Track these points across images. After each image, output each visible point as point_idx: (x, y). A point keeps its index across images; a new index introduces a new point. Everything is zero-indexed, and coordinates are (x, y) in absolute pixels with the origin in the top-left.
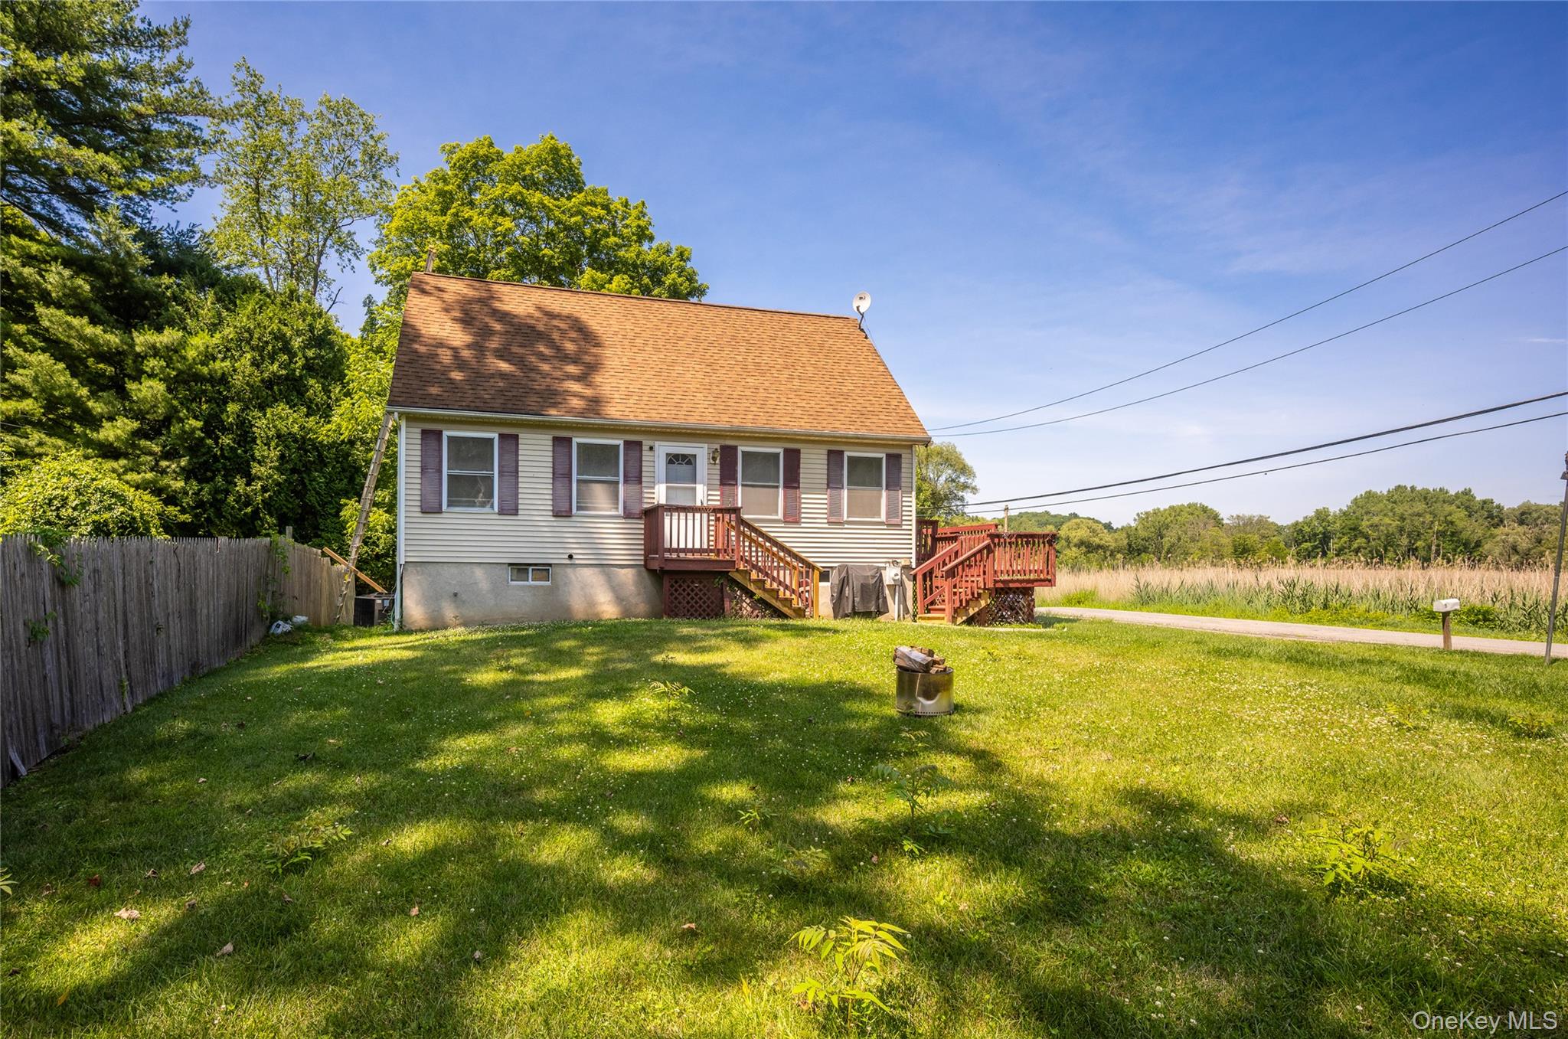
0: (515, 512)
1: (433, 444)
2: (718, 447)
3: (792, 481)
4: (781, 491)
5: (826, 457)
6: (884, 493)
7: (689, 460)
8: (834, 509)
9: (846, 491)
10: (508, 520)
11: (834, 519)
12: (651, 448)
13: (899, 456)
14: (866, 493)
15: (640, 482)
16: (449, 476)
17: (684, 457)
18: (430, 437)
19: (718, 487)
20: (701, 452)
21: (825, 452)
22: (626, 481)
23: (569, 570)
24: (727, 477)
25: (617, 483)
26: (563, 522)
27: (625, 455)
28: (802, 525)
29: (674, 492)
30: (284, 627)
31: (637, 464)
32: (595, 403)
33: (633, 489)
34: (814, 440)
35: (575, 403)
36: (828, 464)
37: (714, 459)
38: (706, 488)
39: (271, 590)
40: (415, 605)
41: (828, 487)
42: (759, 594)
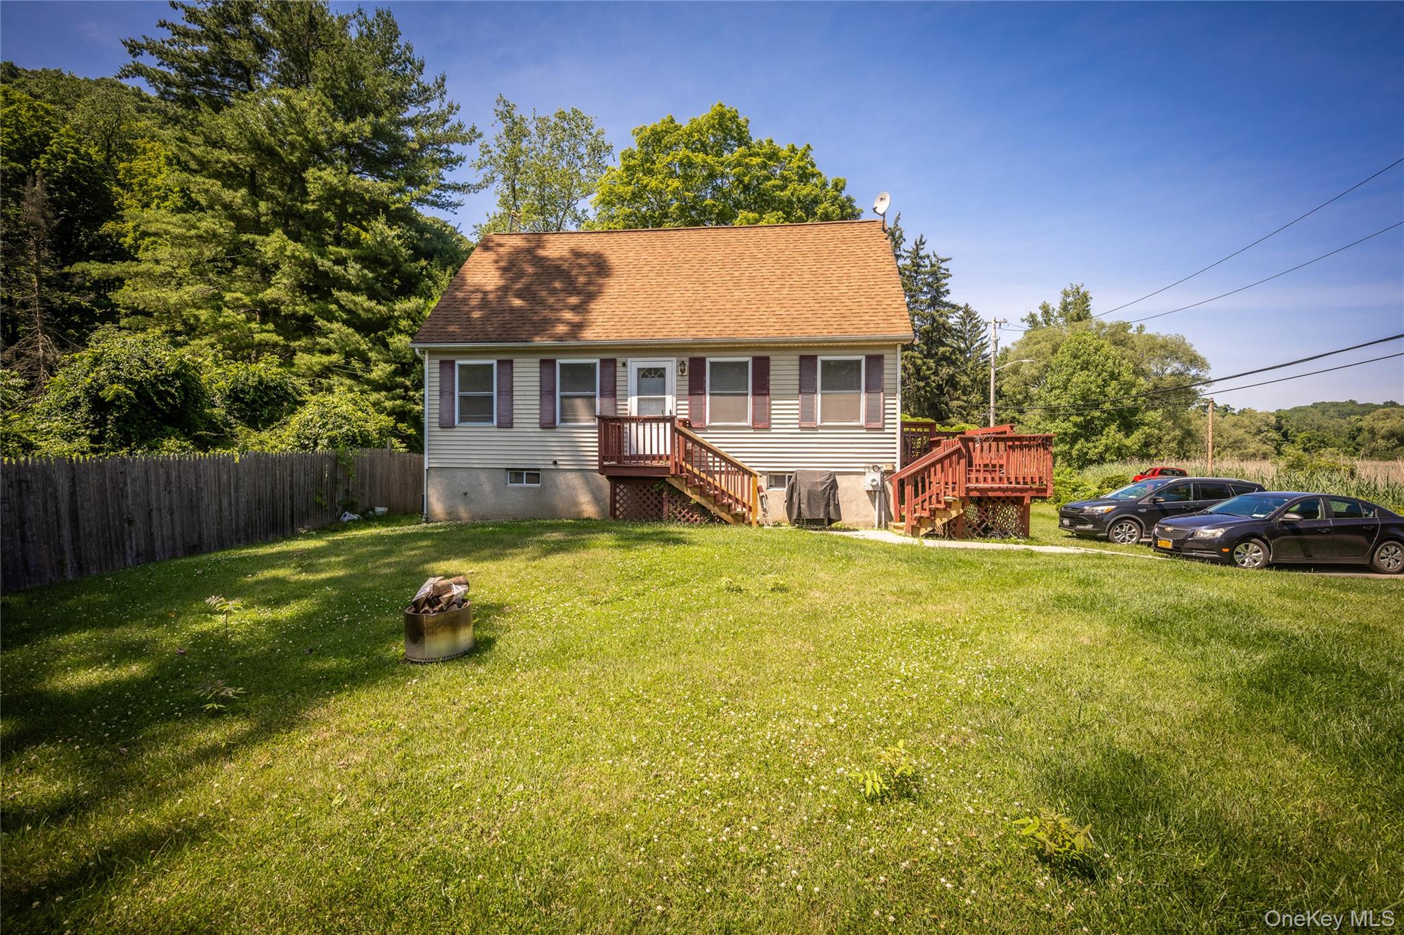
0: (510, 425)
1: (448, 371)
2: (686, 360)
3: (762, 388)
4: (750, 399)
5: (798, 363)
6: (863, 397)
7: (660, 373)
8: (807, 414)
9: (819, 396)
10: (505, 432)
11: (807, 423)
12: (624, 365)
13: (881, 357)
14: (841, 398)
15: (615, 396)
16: (460, 397)
17: (649, 370)
18: (447, 365)
19: (688, 397)
20: (670, 365)
21: (797, 358)
22: (602, 395)
23: (554, 474)
24: (696, 388)
25: (594, 397)
26: (548, 433)
27: (601, 372)
28: (773, 431)
29: (644, 405)
30: (349, 516)
31: (612, 379)
32: (578, 327)
33: (608, 402)
34: (784, 347)
35: (561, 329)
36: (800, 370)
37: (683, 371)
38: (675, 398)
39: (341, 488)
40: (436, 502)
41: (800, 393)
42: (696, 498)
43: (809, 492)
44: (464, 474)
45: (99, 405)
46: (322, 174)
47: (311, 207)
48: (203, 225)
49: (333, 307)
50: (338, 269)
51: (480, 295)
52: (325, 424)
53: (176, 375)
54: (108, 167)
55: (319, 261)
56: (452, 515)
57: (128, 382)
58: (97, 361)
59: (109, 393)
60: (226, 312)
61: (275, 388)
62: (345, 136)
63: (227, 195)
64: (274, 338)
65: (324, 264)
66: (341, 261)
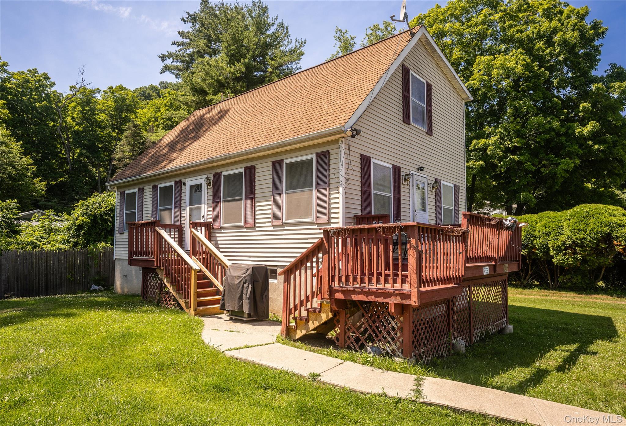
1: (122, 198)
2: (211, 176)
3: (251, 194)
4: (243, 202)
5: (271, 168)
6: (314, 192)
7: (199, 188)
8: (276, 214)
9: (285, 196)
11: (277, 222)
12: (184, 184)
13: (328, 154)
14: (300, 195)
15: (181, 207)
16: (126, 214)
17: (195, 187)
18: (122, 195)
19: (212, 205)
20: (204, 181)
21: (270, 164)
22: (175, 207)
24: (216, 197)
25: (171, 209)
27: (175, 191)
28: (257, 229)
29: (192, 213)
31: (179, 195)
32: (170, 161)
33: (178, 212)
34: (263, 156)
36: (273, 174)
37: (210, 185)
38: (206, 207)
40: (118, 281)
41: (273, 194)
42: (169, 286)
44: (126, 263)
56: (122, 289)
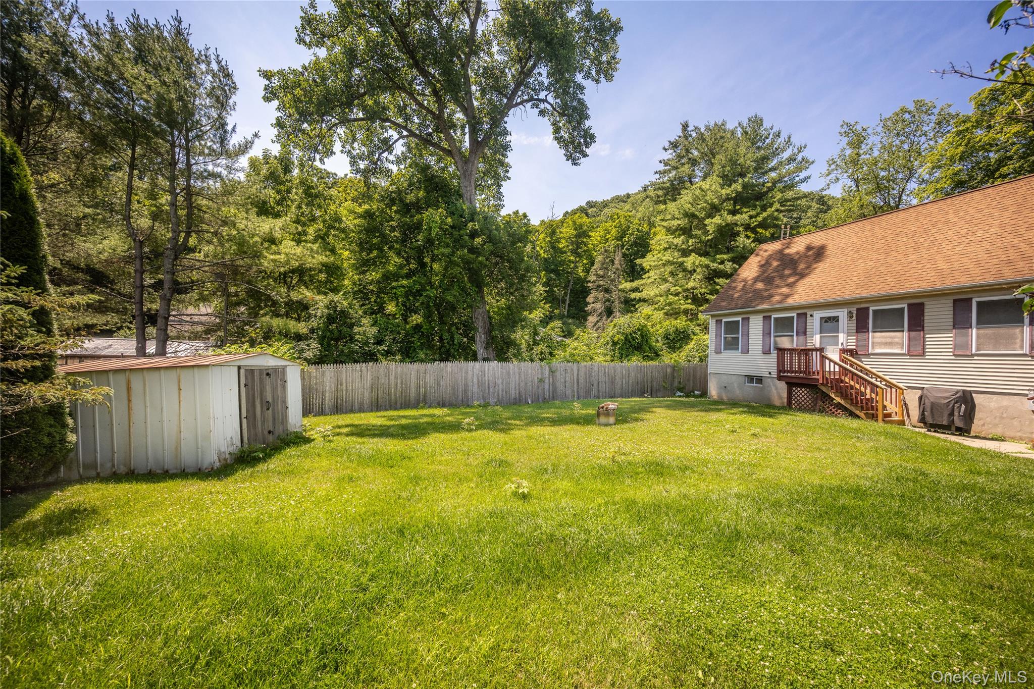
0: (748, 352)
1: (720, 325)
2: (854, 310)
3: (917, 325)
4: (906, 334)
5: (952, 305)
6: (1027, 329)
7: (836, 319)
8: (962, 345)
9: (975, 330)
10: (745, 356)
11: (962, 352)
12: (811, 316)
14: (999, 330)
15: (806, 335)
16: (725, 338)
17: (829, 318)
18: (719, 322)
19: (855, 334)
20: (842, 314)
21: (951, 301)
22: (797, 335)
23: (769, 380)
24: (861, 327)
25: (792, 336)
26: (767, 357)
27: (797, 321)
28: (927, 357)
29: (825, 340)
30: (679, 393)
31: (804, 325)
32: (787, 296)
33: (802, 338)
34: (937, 295)
35: (777, 298)
36: (954, 310)
37: (851, 317)
38: (845, 335)
39: (676, 380)
40: (713, 391)
41: (954, 328)
42: (838, 400)
43: (932, 404)
44: (725, 377)
45: (615, 344)
46: (713, 220)
47: (710, 237)
48: (664, 258)
49: (718, 287)
50: (721, 267)
51: (743, 283)
52: (697, 351)
53: (638, 329)
54: (648, 233)
55: (712, 265)
56: (719, 396)
57: (623, 333)
58: (615, 326)
59: (616, 339)
60: (670, 297)
61: (683, 332)
62: (727, 195)
63: (676, 241)
64: (690, 307)
65: (714, 265)
66: (722, 263)
